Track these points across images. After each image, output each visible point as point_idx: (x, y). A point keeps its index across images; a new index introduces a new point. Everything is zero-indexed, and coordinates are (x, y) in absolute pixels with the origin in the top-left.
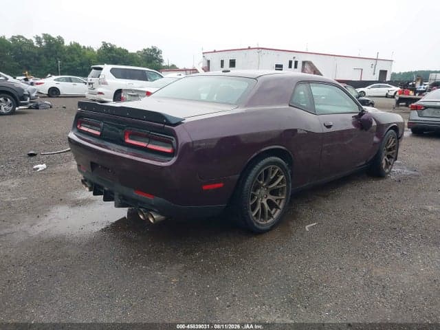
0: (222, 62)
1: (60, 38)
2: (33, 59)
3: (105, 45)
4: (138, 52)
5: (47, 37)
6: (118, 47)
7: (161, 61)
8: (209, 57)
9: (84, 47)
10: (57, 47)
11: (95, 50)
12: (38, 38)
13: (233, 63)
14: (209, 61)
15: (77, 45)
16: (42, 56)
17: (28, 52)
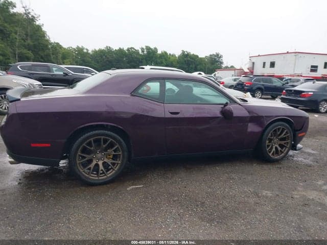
0: (264, 63)
1: (155, 48)
2: (138, 62)
3: (183, 52)
4: (206, 57)
5: (148, 48)
6: (192, 53)
7: (222, 63)
8: (254, 60)
9: (170, 54)
10: (154, 54)
11: (177, 56)
12: (142, 49)
13: (273, 65)
14: (253, 63)
15: (166, 53)
16: (144, 60)
17: (136, 58)
